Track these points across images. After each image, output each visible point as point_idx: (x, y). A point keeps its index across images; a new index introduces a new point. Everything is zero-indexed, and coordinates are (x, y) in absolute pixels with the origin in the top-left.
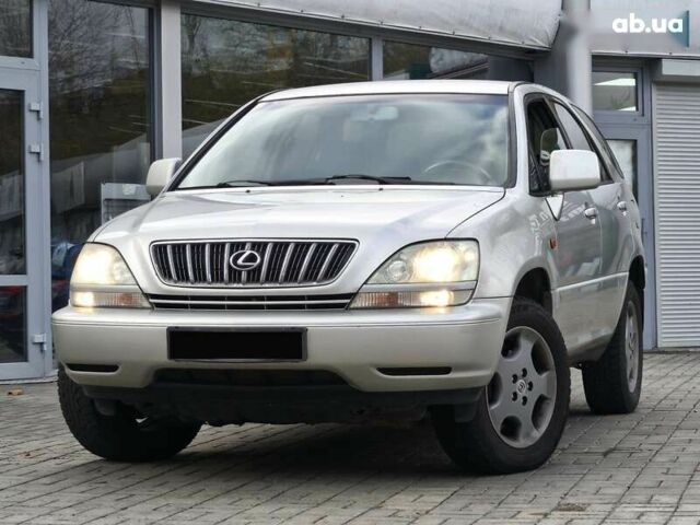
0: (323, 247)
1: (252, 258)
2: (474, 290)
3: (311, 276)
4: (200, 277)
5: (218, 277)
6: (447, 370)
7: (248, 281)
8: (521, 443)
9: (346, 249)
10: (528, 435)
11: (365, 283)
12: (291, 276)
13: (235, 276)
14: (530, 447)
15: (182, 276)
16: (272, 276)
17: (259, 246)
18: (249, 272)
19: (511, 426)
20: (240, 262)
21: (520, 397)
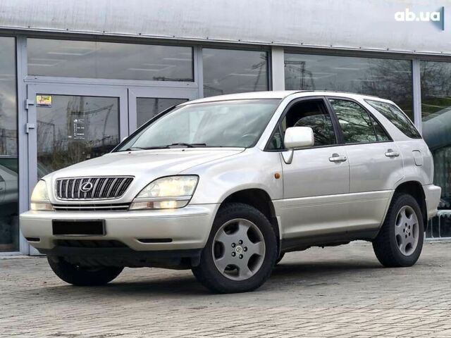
0: (120, 179)
1: (89, 186)
2: (189, 200)
3: (112, 195)
4: (70, 196)
5: (76, 197)
6: (170, 240)
7: (87, 197)
8: (241, 278)
9: (129, 180)
10: (245, 274)
11: (135, 197)
12: (104, 196)
13: (82, 196)
14: (245, 280)
15: (64, 196)
16: (96, 196)
17: (93, 180)
18: (87, 192)
20: (84, 188)
21: (238, 254)
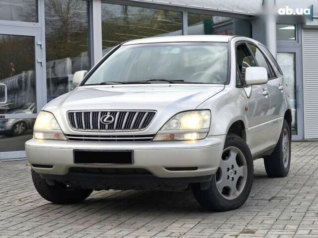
0: (141, 114)
1: (110, 119)
2: (208, 132)
3: (136, 126)
4: (88, 127)
5: (95, 127)
6: (196, 168)
7: (109, 128)
8: (231, 197)
9: (152, 114)
10: (234, 194)
11: (160, 130)
12: (127, 127)
13: (103, 127)
14: (235, 199)
15: (80, 127)
16: (119, 127)
17: (113, 113)
18: (109, 125)
19: (226, 191)
20: (105, 120)
21: (231, 177)
